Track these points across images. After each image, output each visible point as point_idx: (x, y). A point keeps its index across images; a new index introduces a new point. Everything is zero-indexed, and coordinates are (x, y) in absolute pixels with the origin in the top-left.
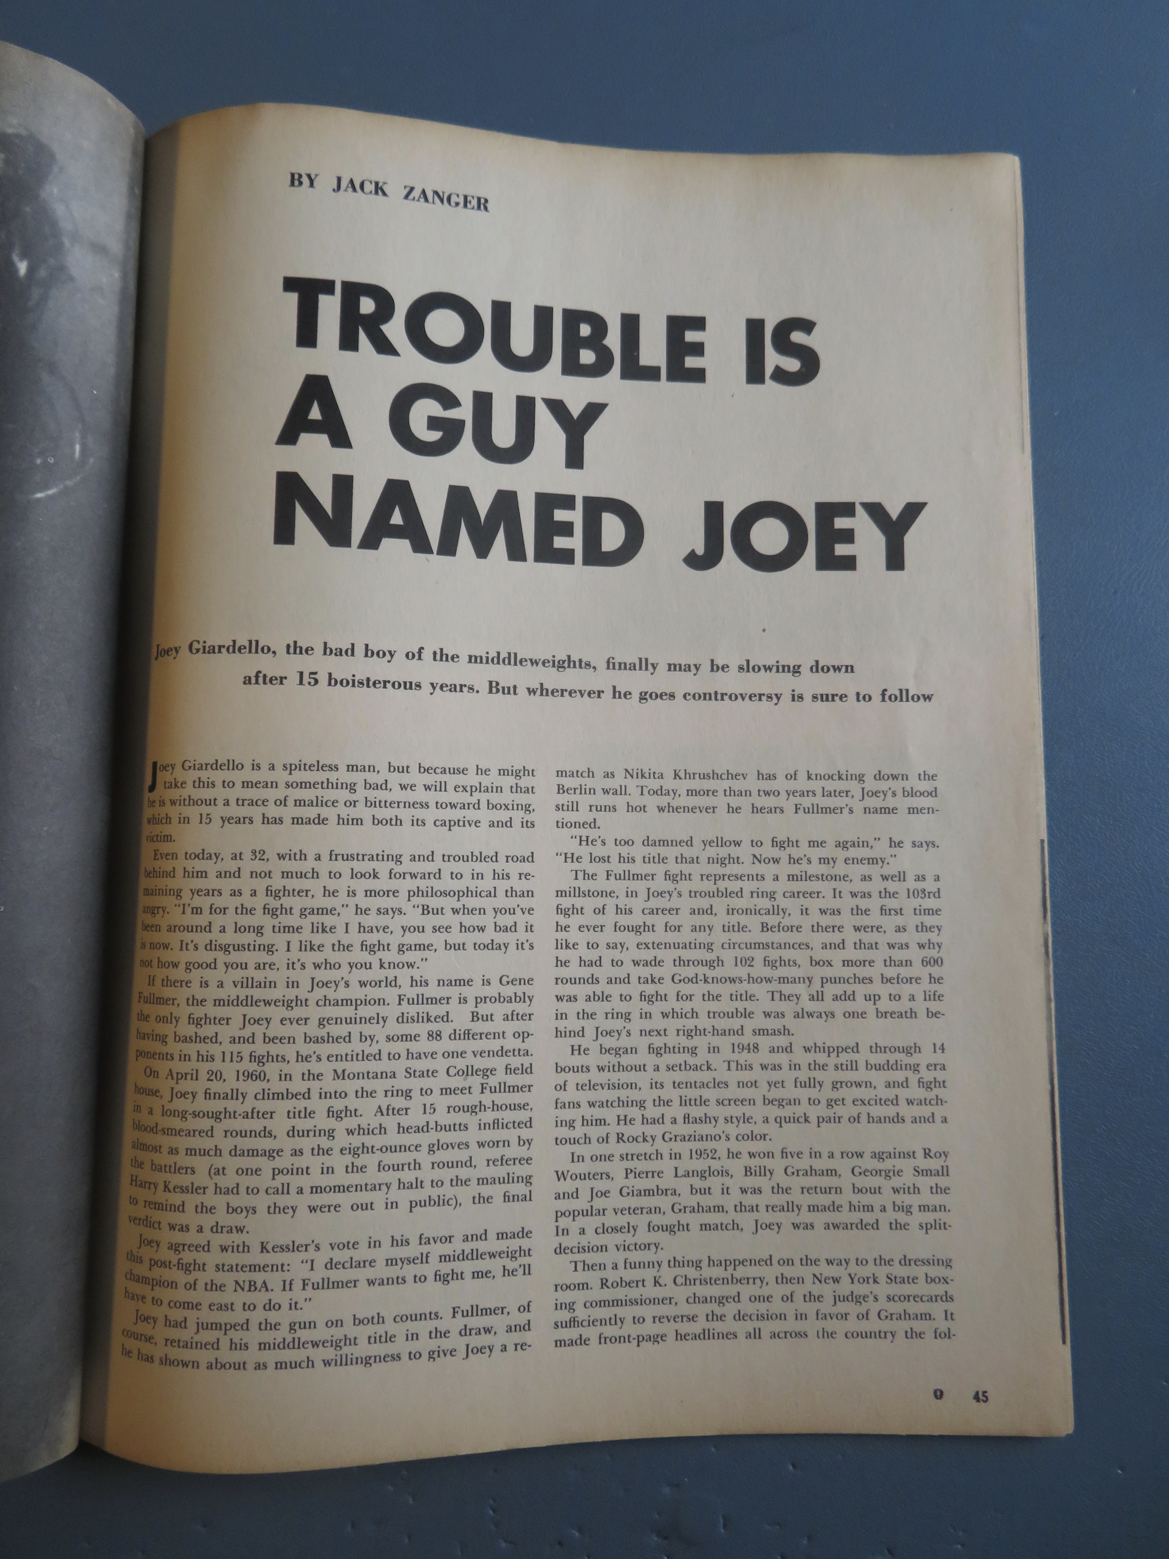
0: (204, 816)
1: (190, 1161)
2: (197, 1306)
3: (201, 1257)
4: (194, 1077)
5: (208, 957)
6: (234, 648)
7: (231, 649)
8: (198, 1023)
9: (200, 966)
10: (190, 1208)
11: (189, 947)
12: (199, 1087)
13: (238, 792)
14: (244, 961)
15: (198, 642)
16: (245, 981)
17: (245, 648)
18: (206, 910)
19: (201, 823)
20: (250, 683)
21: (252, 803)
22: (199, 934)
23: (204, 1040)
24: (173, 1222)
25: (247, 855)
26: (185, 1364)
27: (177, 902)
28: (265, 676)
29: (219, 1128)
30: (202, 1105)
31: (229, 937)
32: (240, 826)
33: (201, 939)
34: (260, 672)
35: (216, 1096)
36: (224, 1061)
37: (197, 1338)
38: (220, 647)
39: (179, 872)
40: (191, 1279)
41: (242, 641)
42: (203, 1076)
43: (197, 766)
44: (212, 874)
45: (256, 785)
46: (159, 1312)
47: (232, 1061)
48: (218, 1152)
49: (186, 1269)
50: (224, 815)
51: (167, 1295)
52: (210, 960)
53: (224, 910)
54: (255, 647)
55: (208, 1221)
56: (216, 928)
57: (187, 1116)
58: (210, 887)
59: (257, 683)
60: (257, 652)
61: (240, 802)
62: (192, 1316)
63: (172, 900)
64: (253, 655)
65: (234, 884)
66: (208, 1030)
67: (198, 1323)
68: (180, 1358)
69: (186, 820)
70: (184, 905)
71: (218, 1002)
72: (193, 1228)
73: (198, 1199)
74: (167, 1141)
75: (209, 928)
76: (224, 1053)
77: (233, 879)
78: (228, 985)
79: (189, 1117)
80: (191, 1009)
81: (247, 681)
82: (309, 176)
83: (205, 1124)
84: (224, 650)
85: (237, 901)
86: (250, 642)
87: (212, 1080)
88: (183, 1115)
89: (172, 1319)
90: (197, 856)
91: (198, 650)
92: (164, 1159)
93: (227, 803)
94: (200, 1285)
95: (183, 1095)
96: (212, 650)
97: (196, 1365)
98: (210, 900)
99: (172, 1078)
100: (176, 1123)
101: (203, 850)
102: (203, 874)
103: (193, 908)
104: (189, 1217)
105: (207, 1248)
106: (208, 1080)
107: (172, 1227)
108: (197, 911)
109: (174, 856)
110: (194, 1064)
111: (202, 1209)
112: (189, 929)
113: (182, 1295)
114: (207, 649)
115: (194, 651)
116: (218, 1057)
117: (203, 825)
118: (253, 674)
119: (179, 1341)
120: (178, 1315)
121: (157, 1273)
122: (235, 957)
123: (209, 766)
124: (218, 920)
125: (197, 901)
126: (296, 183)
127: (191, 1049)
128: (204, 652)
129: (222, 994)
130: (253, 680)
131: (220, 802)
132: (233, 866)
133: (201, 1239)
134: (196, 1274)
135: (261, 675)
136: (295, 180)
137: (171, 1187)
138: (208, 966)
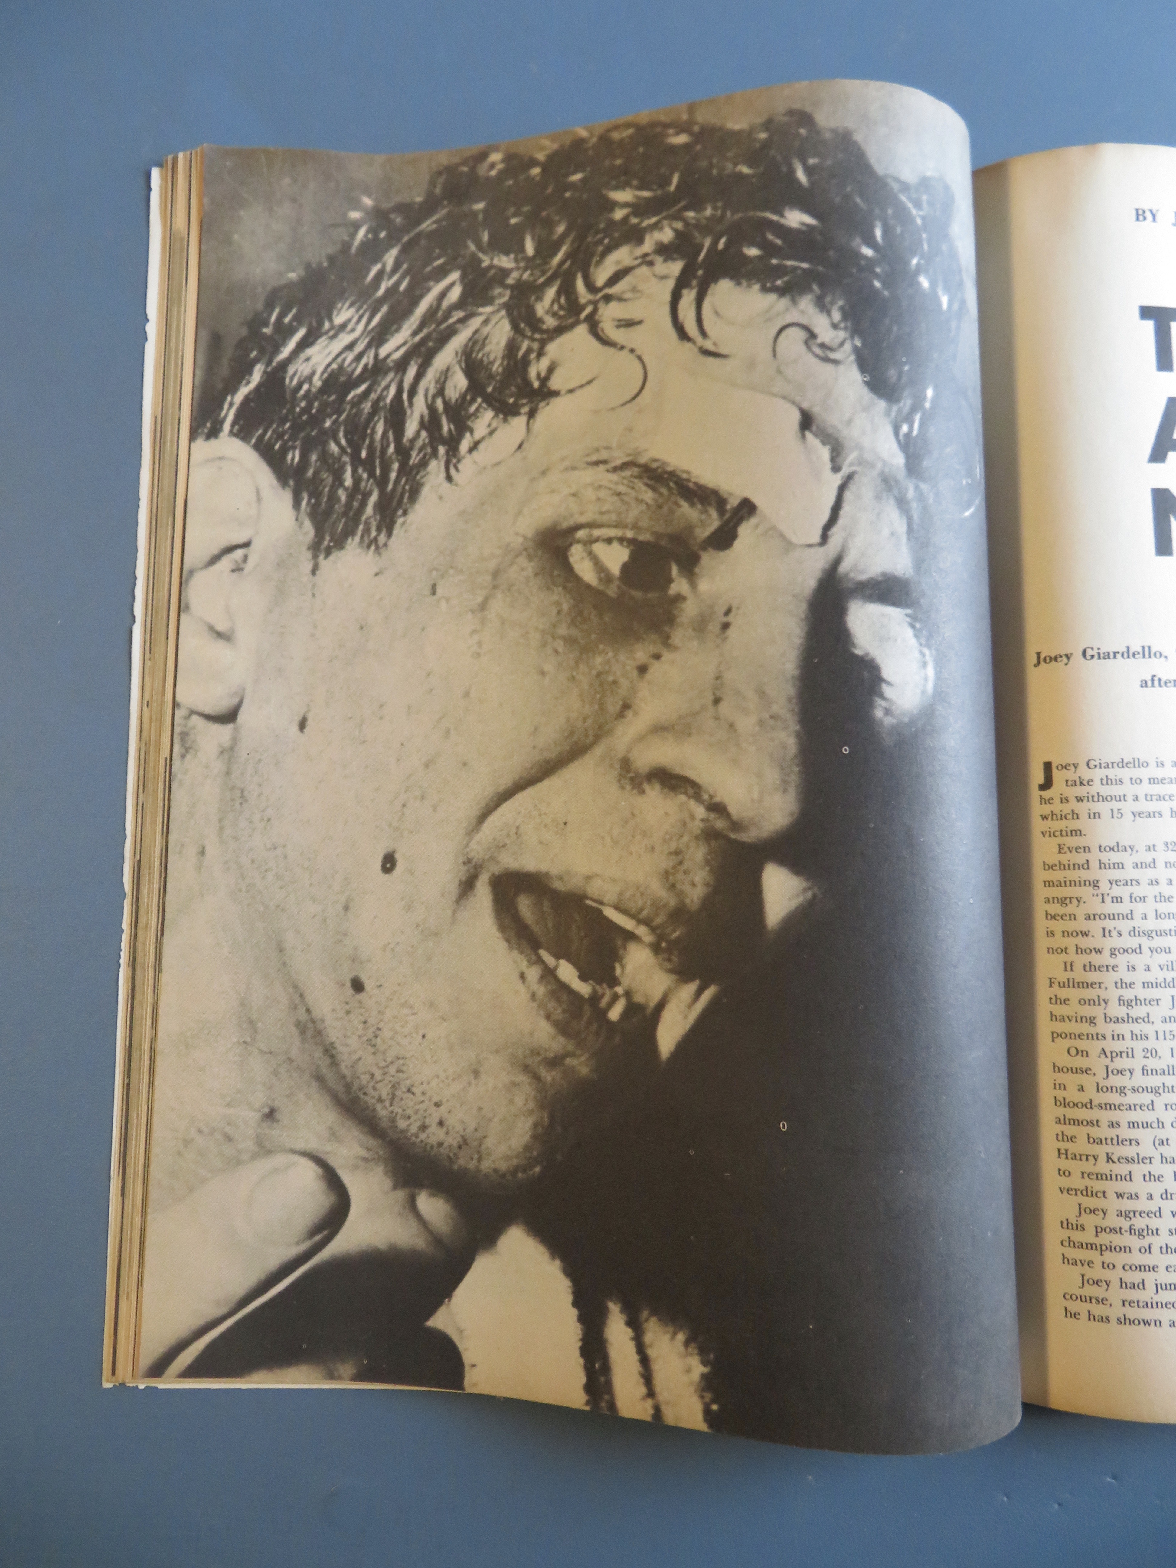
0: (1115, 812)
1: (1134, 1134)
2: (1154, 1269)
3: (1154, 1223)
4: (1130, 1055)
5: (1133, 943)
6: (1129, 654)
7: (1126, 655)
8: (1129, 1004)
9: (1126, 951)
10: (1137, 1177)
11: (1112, 934)
12: (1136, 1064)
13: (1146, 788)
14: (1167, 946)
15: (1092, 649)
16: (1170, 964)
17: (1139, 653)
18: (1126, 899)
19: (1113, 817)
20: (1146, 686)
21: (1160, 798)
22: (1121, 921)
23: (1136, 1020)
24: (1120, 1191)
25: (1160, 847)
26: (1147, 1323)
27: (1095, 892)
28: (1160, 680)
29: (1159, 1102)
30: (1139, 1080)
31: (1151, 924)
32: (1151, 820)
33: (1124, 926)
34: (1154, 676)
35: (1154, 1072)
36: (1157, 1039)
37: (1157, 1298)
38: (1115, 653)
39: (1094, 864)
40: (1145, 1243)
41: (1136, 647)
42: (1139, 1053)
43: (1103, 765)
44: (1129, 865)
45: (1161, 781)
46: (1113, 1276)
47: (1165, 1039)
48: (1160, 1124)
49: (1140, 1234)
50: (1134, 810)
51: (1120, 1259)
52: (1135, 946)
53: (1144, 899)
54: (1147, 652)
55: (1156, 1189)
56: (1137, 915)
57: (1126, 1091)
58: (1128, 878)
59: (1153, 686)
60: (1150, 657)
61: (1149, 797)
62: (1149, 1278)
63: (1090, 890)
64: (1147, 660)
65: (1150, 873)
66: (1139, 1011)
67: (1157, 1285)
68: (1141, 1317)
69: (1097, 815)
70: (1103, 895)
71: (1146, 985)
72: (1143, 1196)
73: (1145, 1168)
74: (1105, 1116)
75: (1130, 916)
76: (1157, 1032)
77: (1149, 870)
78: (1155, 968)
79: (1128, 1093)
80: (1121, 992)
81: (1144, 684)
82: (1151, 211)
83: (1145, 1098)
84: (1119, 656)
85: (1155, 890)
86: (1143, 648)
87: (1148, 1058)
88: (1122, 1091)
89: (1128, 1282)
90: (1112, 849)
91: (1092, 657)
92: (1104, 1132)
93: (1136, 799)
94: (1155, 1249)
95: (1120, 1072)
96: (1107, 656)
97: (1158, 1323)
98: (1129, 889)
99: (1106, 1056)
100: (1114, 1098)
101: (1118, 843)
102: (1120, 866)
103: (1112, 898)
104: (1137, 1186)
105: (1159, 1213)
106: (1145, 1057)
107: (1120, 1196)
108: (1117, 900)
109: (1087, 849)
110: (1128, 1043)
111: (1149, 1177)
112: (1109, 917)
113: (1138, 1259)
114: (1102, 655)
115: (1089, 657)
116: (1152, 1036)
117: (1115, 819)
118: (1149, 678)
119: (1138, 1302)
120: (1135, 1277)
121: (1105, 1239)
122: (1158, 942)
123: (1115, 765)
124: (1139, 908)
125: (1116, 891)
126: (1141, 218)
127: (1124, 1029)
128: (1099, 658)
129: (1149, 977)
130: (1149, 683)
131: (1130, 798)
132: (1148, 857)
133: (1152, 1206)
134: (1149, 1239)
135: (1156, 679)
136: (1140, 215)
137: (1115, 1159)
138: (1134, 951)
